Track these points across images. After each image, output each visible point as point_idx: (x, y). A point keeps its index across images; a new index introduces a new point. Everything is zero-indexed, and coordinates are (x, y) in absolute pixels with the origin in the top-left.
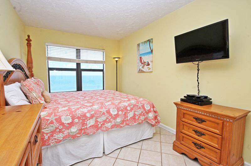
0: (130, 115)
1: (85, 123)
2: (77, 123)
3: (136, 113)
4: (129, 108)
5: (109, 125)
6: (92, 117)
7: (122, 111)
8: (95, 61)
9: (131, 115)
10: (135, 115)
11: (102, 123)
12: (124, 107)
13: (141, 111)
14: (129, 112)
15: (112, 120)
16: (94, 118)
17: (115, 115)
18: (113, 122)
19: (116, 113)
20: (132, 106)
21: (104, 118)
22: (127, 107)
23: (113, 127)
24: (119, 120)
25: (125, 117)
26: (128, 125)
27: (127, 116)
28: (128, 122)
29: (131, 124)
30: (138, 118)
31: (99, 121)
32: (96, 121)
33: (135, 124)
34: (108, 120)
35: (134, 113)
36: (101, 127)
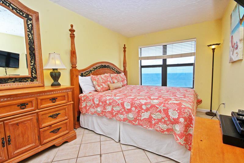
0: (144, 115)
1: (105, 107)
2: (101, 105)
3: (153, 116)
4: (144, 107)
5: (122, 117)
6: (110, 104)
7: (136, 107)
8: (182, 54)
9: (146, 115)
10: (150, 117)
11: (116, 113)
12: (139, 104)
13: (161, 117)
14: (143, 111)
15: (124, 113)
16: (111, 106)
17: (127, 109)
18: (125, 115)
19: (129, 107)
20: (149, 106)
21: (118, 108)
22: (142, 105)
23: (125, 120)
24: (131, 116)
25: (138, 115)
26: (142, 125)
27: (141, 115)
28: (141, 123)
29: (145, 126)
30: (155, 123)
31: (114, 110)
32: (112, 109)
33: (150, 128)
34: (121, 111)
35: (150, 115)
36: (115, 115)
